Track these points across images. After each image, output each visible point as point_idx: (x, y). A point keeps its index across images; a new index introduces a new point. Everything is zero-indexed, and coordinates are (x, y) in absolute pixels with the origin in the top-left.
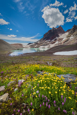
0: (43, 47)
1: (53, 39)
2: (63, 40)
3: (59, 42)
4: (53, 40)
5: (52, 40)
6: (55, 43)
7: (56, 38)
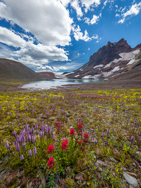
0: (91, 77)
1: (108, 63)
2: (130, 63)
3: (120, 68)
4: (108, 65)
5: (106, 64)
6: (114, 70)
7: (114, 62)
